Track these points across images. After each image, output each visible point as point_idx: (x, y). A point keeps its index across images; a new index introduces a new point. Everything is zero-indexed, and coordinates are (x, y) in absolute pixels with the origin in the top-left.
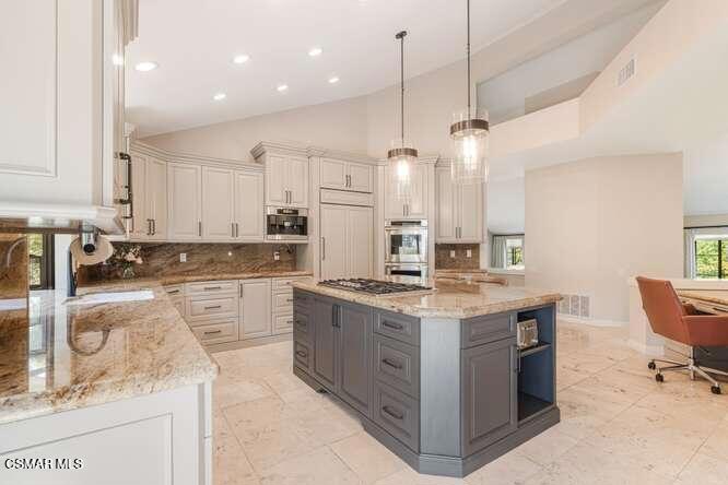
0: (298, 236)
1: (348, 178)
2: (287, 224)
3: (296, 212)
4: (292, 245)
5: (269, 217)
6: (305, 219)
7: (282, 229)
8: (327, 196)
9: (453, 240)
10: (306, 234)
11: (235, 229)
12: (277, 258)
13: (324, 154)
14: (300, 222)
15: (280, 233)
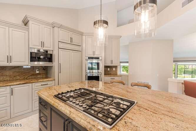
0: (48, 62)
1: (71, 38)
2: (42, 57)
3: (47, 51)
4: (45, 66)
5: (31, 53)
6: (51, 55)
7: (39, 59)
8: (61, 45)
9: (110, 65)
10: (52, 62)
11: (9, 59)
12: (37, 72)
13: (60, 27)
14: (49, 56)
15: (38, 61)
